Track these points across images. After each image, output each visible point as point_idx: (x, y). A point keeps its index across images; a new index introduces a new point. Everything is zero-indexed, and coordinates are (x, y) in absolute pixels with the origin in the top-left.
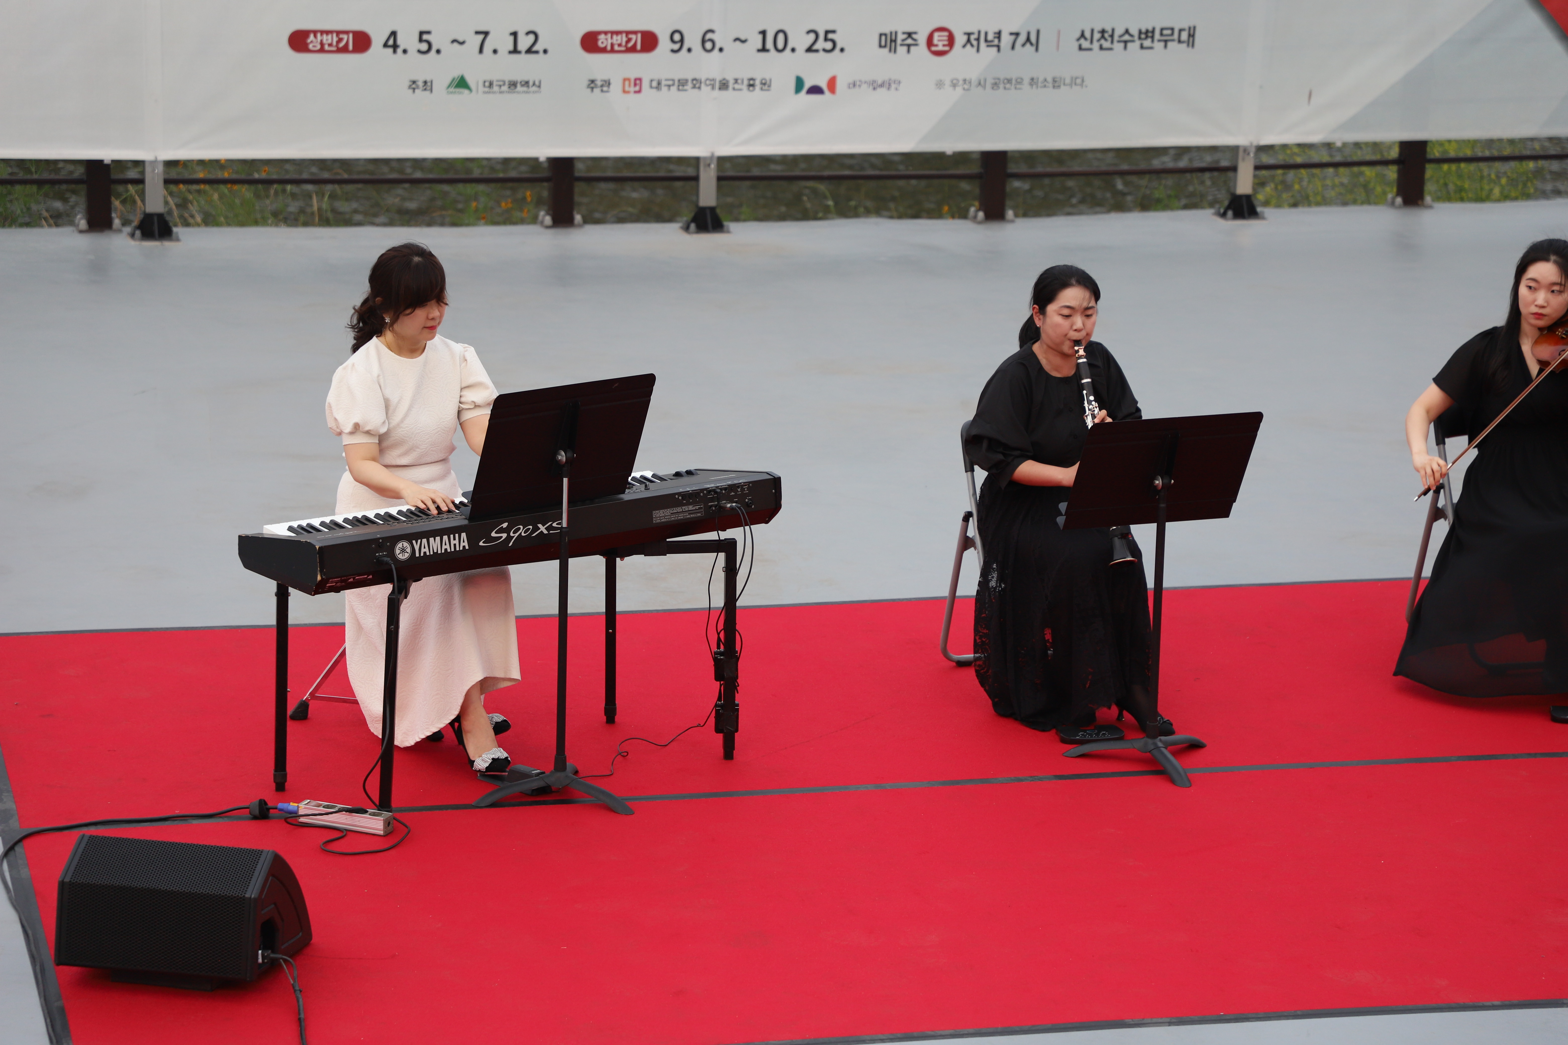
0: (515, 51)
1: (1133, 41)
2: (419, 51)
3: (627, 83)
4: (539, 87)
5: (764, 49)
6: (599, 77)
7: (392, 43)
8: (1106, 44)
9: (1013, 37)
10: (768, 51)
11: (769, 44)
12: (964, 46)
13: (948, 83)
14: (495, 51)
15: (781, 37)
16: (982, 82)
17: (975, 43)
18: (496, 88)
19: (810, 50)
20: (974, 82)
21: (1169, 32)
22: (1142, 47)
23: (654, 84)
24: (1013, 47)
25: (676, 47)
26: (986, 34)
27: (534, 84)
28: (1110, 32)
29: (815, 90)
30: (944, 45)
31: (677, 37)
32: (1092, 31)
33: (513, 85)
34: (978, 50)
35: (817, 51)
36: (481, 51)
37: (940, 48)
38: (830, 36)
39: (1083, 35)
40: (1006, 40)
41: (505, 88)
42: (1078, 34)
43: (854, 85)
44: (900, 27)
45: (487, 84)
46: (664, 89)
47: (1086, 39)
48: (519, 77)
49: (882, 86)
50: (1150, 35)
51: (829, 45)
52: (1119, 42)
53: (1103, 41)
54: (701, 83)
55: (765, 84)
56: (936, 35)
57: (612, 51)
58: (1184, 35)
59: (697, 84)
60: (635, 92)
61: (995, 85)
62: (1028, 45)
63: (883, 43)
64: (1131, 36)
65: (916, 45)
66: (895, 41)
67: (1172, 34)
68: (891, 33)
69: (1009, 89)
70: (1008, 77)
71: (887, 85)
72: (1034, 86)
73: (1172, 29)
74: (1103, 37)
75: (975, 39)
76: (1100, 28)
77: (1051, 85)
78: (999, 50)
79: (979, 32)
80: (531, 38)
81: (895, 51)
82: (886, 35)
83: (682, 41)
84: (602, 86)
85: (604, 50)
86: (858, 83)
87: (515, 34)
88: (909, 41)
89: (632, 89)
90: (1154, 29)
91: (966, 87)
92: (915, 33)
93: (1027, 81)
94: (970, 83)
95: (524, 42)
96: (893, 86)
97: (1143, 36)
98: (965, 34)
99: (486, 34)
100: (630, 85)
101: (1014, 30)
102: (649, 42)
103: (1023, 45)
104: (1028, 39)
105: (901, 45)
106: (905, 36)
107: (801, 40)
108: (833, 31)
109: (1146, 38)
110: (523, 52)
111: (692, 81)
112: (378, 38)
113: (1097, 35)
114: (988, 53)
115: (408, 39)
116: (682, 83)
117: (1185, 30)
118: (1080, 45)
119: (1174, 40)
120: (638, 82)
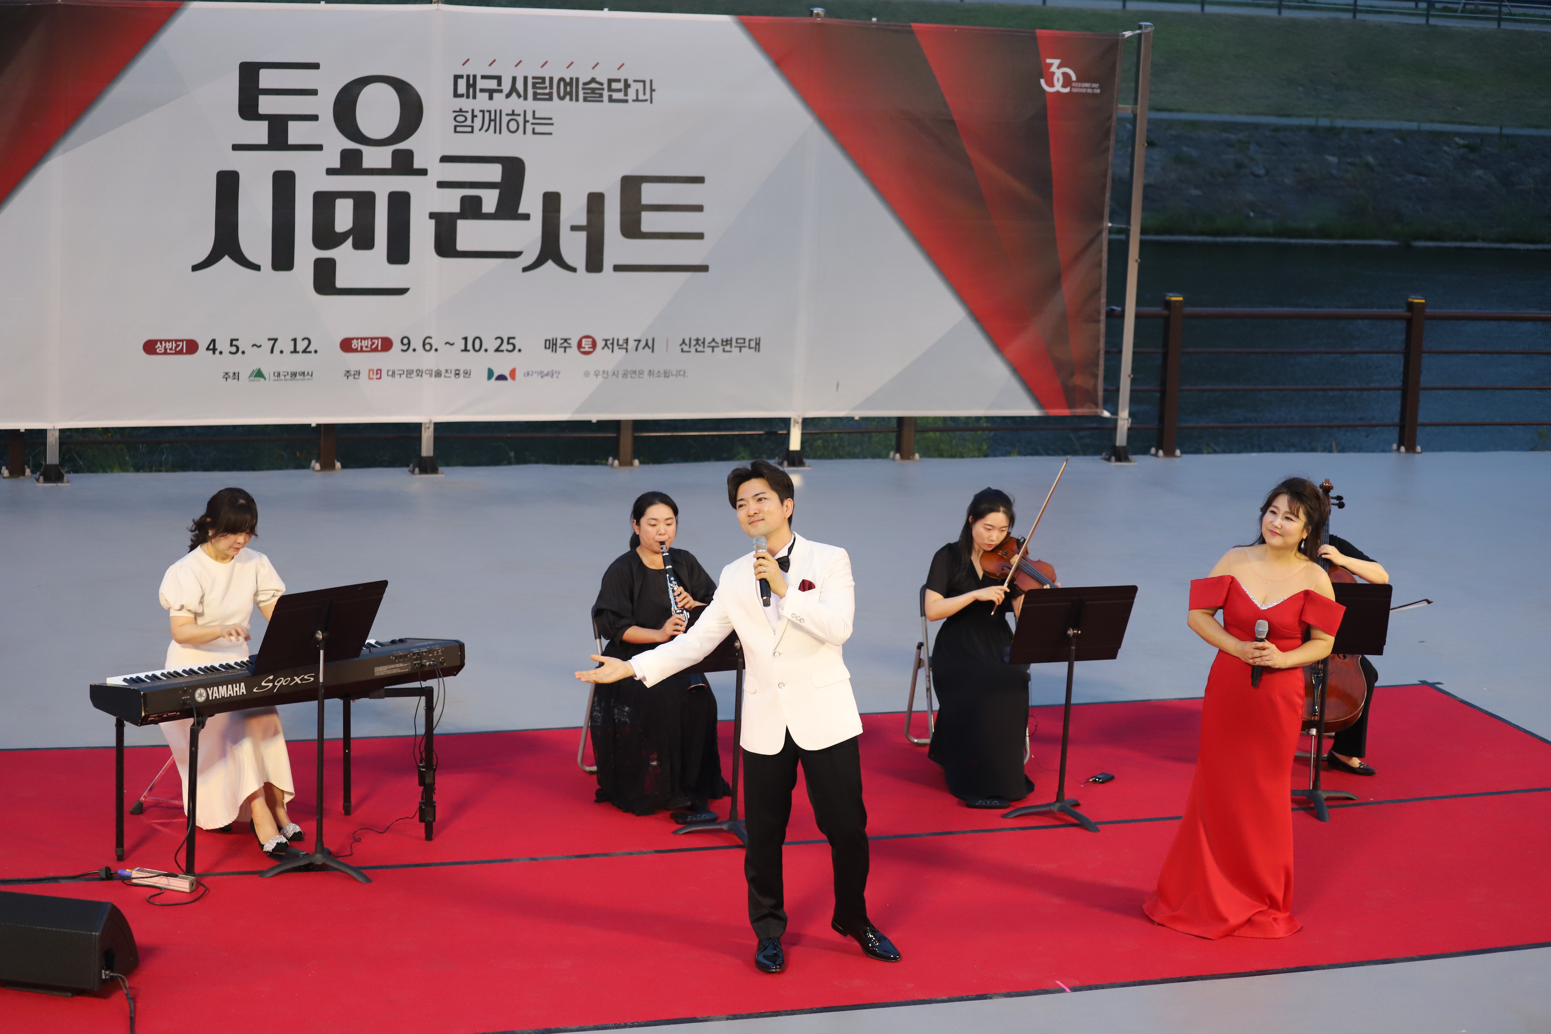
0: (295, 351)
1: (718, 347)
2: (230, 353)
3: (371, 372)
4: (312, 376)
5: (466, 350)
6: (353, 370)
7: (212, 347)
8: (700, 348)
9: (637, 343)
10: (469, 351)
11: (470, 346)
12: (603, 348)
13: (592, 373)
14: (282, 352)
15: (477, 342)
16: (616, 373)
17: (610, 346)
18: (282, 377)
19: (497, 350)
20: (610, 373)
21: (742, 341)
22: (724, 351)
23: (390, 373)
24: (637, 350)
25: (405, 348)
26: (618, 340)
27: (308, 373)
28: (702, 341)
29: (501, 378)
30: (589, 348)
31: (405, 341)
32: (690, 339)
33: (294, 375)
34: (613, 351)
35: (502, 351)
36: (272, 352)
37: (587, 349)
38: (511, 341)
39: (684, 342)
40: (632, 344)
41: (288, 377)
42: (681, 342)
43: (528, 374)
44: (560, 335)
45: (276, 374)
46: (397, 377)
47: (686, 345)
48: (298, 369)
49: (547, 375)
50: (729, 342)
51: (510, 347)
52: (708, 347)
53: (697, 346)
54: (422, 372)
55: (466, 373)
56: (584, 341)
57: (362, 351)
58: (753, 344)
59: (420, 373)
60: (377, 379)
61: (625, 375)
62: (647, 348)
63: (547, 346)
64: (717, 343)
65: (570, 347)
66: (556, 344)
67: (744, 343)
68: (553, 339)
69: (635, 378)
70: (634, 370)
71: (551, 374)
72: (652, 376)
73: (744, 339)
74: (697, 343)
75: (610, 344)
76: (695, 338)
77: (663, 375)
78: (627, 351)
79: (613, 339)
80: (306, 342)
81: (556, 351)
82: (550, 341)
83: (409, 343)
84: (355, 374)
85: (356, 351)
86: (531, 373)
87: (295, 340)
88: (565, 345)
89: (375, 376)
91: (605, 376)
92: (570, 339)
93: (646, 373)
94: (607, 373)
95: (301, 345)
96: (555, 375)
97: (724, 343)
98: (604, 340)
99: (276, 340)
100: (373, 374)
101: (637, 338)
102: (386, 344)
103: (644, 348)
104: (647, 344)
105: (560, 347)
106: (563, 341)
107: (491, 344)
108: (514, 338)
109: (727, 344)
110: (300, 352)
111: (416, 371)
112: (203, 345)
113: (693, 343)
114: (619, 353)
115: (223, 345)
116: (409, 373)
117: (752, 340)
118: (682, 349)
119: (745, 347)
120: (379, 372)
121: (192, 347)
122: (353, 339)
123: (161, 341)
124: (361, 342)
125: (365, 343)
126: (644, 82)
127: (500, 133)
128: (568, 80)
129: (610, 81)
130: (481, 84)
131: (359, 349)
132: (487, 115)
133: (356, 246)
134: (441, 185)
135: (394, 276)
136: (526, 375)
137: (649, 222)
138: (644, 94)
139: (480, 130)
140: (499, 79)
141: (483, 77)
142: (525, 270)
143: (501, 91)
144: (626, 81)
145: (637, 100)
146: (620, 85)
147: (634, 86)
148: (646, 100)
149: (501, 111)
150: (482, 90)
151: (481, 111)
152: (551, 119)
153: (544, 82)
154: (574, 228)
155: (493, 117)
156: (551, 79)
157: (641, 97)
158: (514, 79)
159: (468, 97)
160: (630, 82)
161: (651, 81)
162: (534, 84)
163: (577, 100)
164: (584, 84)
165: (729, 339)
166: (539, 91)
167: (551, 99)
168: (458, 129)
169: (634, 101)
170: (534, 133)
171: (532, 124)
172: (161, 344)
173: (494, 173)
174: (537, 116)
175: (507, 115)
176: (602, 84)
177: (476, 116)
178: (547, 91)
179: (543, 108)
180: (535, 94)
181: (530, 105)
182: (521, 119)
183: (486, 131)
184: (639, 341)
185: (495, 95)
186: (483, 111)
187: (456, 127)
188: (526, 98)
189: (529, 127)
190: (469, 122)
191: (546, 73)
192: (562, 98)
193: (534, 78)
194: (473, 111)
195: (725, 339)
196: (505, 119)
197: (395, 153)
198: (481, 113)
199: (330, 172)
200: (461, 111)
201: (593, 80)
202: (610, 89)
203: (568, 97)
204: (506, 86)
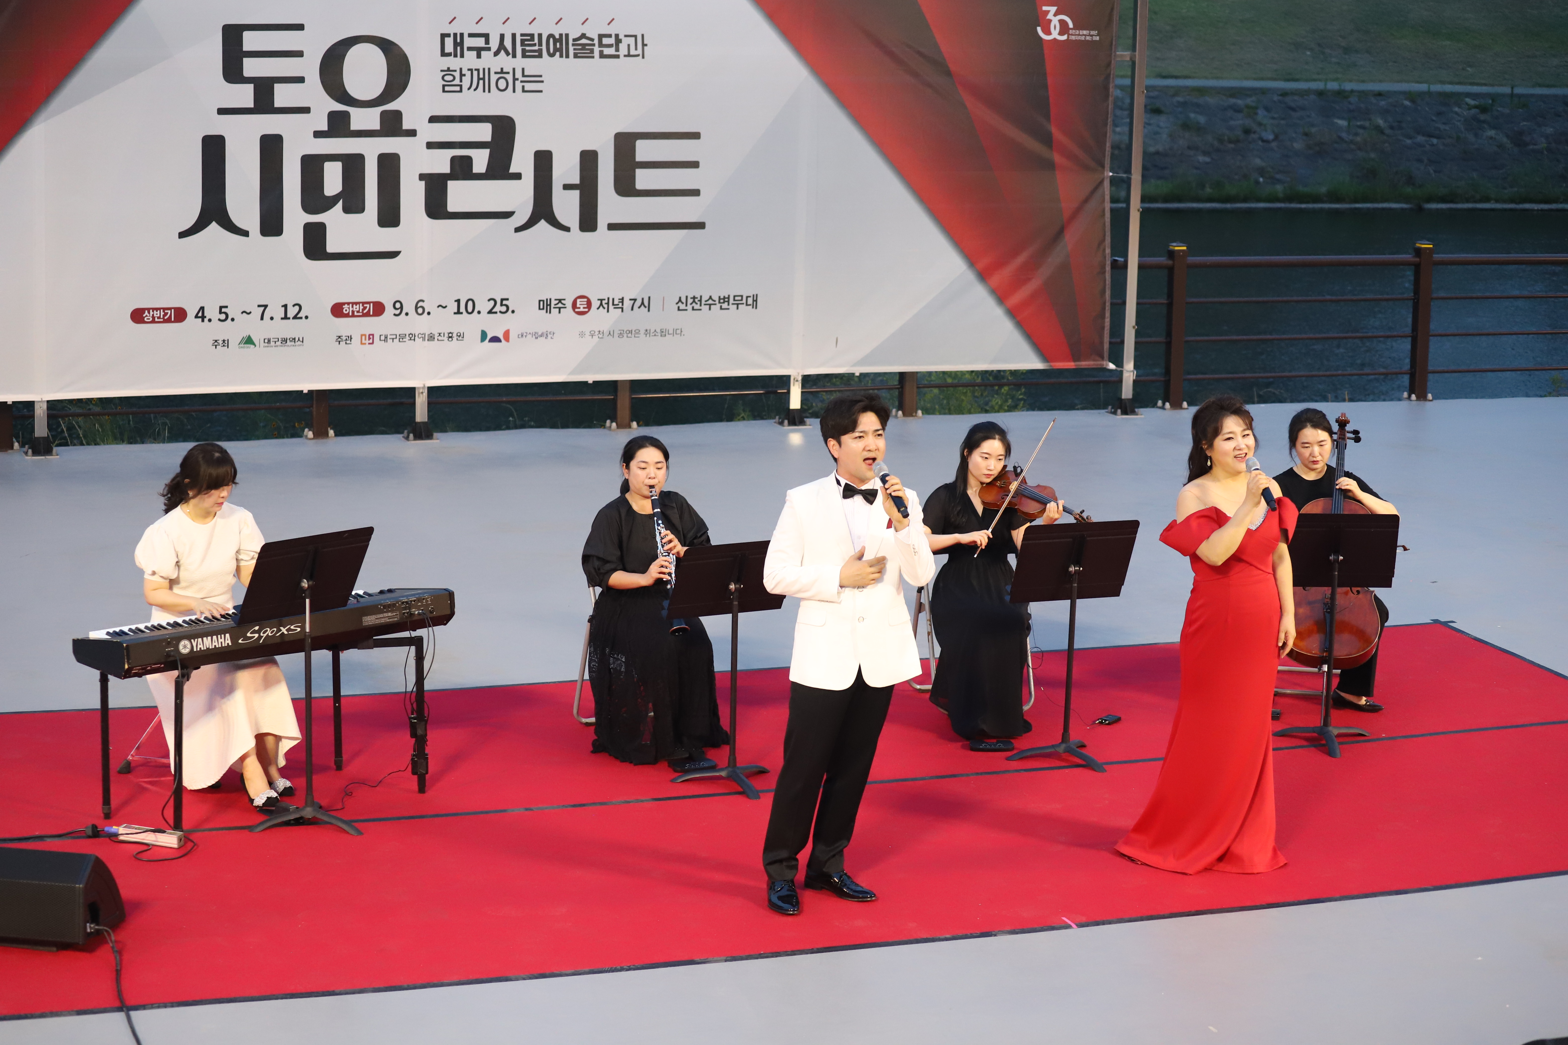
0: (286, 317)
1: (715, 304)
2: (219, 320)
3: (363, 337)
4: (303, 342)
5: (459, 312)
6: (344, 334)
7: (201, 314)
8: (697, 307)
9: (633, 302)
10: (462, 313)
11: (462, 309)
12: (598, 308)
13: (588, 333)
14: (272, 318)
15: (470, 303)
16: (612, 333)
17: (606, 306)
18: (272, 344)
19: (490, 312)
20: (606, 333)
21: (740, 298)
22: (721, 308)
23: (383, 338)
24: (632, 309)
25: (398, 312)
26: (613, 299)
27: (299, 340)
28: (699, 299)
29: (495, 339)
30: (584, 308)
31: (398, 305)
32: (687, 297)
33: (285, 341)
34: (608, 311)
35: (496, 313)
36: (262, 318)
37: (582, 310)
38: (504, 302)
39: (680, 300)
40: (627, 304)
41: (279, 343)
42: (677, 300)
43: (522, 336)
44: (554, 296)
45: (266, 341)
46: (390, 341)
47: (683, 303)
48: (288, 336)
49: (541, 336)
50: (726, 300)
51: (504, 309)
52: (705, 304)
53: (694, 304)
54: (415, 336)
55: (459, 336)
56: (578, 300)
57: (353, 316)
58: (750, 301)
59: (412, 337)
60: (369, 344)
61: (621, 335)
62: (643, 307)
63: (541, 307)
64: (715, 301)
65: (566, 308)
66: (550, 305)
67: (742, 300)
68: (547, 300)
69: (631, 337)
70: (630, 329)
71: (545, 335)
72: (648, 335)
73: (742, 296)
74: (694, 301)
75: (606, 303)
76: (692, 296)
77: (659, 335)
78: (622, 311)
79: (608, 298)
80: (297, 308)
81: (550, 313)
82: (543, 301)
83: (401, 307)
84: (346, 339)
85: (347, 316)
86: (525, 334)
87: (285, 306)
88: (560, 305)
89: (367, 342)
90: (729, 296)
91: (600, 336)
92: (564, 300)
93: (643, 332)
94: (603, 333)
95: (292, 312)
96: (549, 336)
97: (722, 301)
98: (598, 300)
99: (266, 306)
100: (365, 339)
101: (633, 297)
102: (378, 309)
103: (639, 307)
104: (643, 303)
105: (554, 308)
106: (557, 301)
107: (484, 306)
108: (507, 299)
109: (724, 303)
110: (291, 318)
111: (409, 335)
112: (191, 312)
113: (690, 301)
114: (615, 313)
115: (212, 312)
116: (402, 337)
117: (750, 297)
118: (679, 307)
119: (743, 304)
120: (371, 337)
121: (180, 315)
122: (344, 304)
123: (149, 310)
124: (353, 307)
125: (356, 308)
126: (635, 36)
127: (489, 91)
128: (557, 37)
129: (601, 37)
130: (468, 42)
131: (351, 314)
132: (475, 73)
133: (347, 210)
134: (430, 145)
135: (385, 239)
136: (520, 336)
137: (644, 179)
138: (636, 49)
139: (469, 89)
140: (486, 36)
141: (471, 35)
142: (518, 230)
143: (489, 49)
144: (617, 36)
145: (629, 55)
146: (612, 41)
147: (626, 41)
148: (638, 55)
149: (489, 69)
150: (469, 49)
151: (469, 70)
152: (541, 76)
153: (532, 39)
154: (567, 187)
155: (481, 76)
156: (540, 35)
157: (633, 52)
158: (502, 37)
159: (456, 56)
160: (621, 37)
161: (643, 36)
162: (522, 41)
163: (567, 56)
164: (574, 40)
165: (727, 296)
166: (528, 48)
167: (540, 56)
168: (447, 88)
169: (625, 56)
170: (524, 91)
171: (522, 82)
172: (149, 313)
173: (484, 133)
174: (526, 74)
175: (496, 73)
176: (592, 40)
177: (464, 75)
178: (536, 48)
179: (532, 66)
180: (524, 51)
181: (519, 63)
182: (510, 77)
183: (475, 90)
184: (635, 300)
185: (483, 53)
186: (471, 70)
187: (444, 86)
188: (514, 56)
189: (519, 85)
190: (457, 82)
191: (534, 30)
192: (552, 55)
193: (522, 35)
194: (461, 69)
195: (722, 297)
196: (494, 78)
197: (383, 114)
198: (470, 72)
199: (318, 134)
200: (449, 70)
201: (583, 36)
202: (601, 44)
203: (558, 54)
204: (494, 44)
